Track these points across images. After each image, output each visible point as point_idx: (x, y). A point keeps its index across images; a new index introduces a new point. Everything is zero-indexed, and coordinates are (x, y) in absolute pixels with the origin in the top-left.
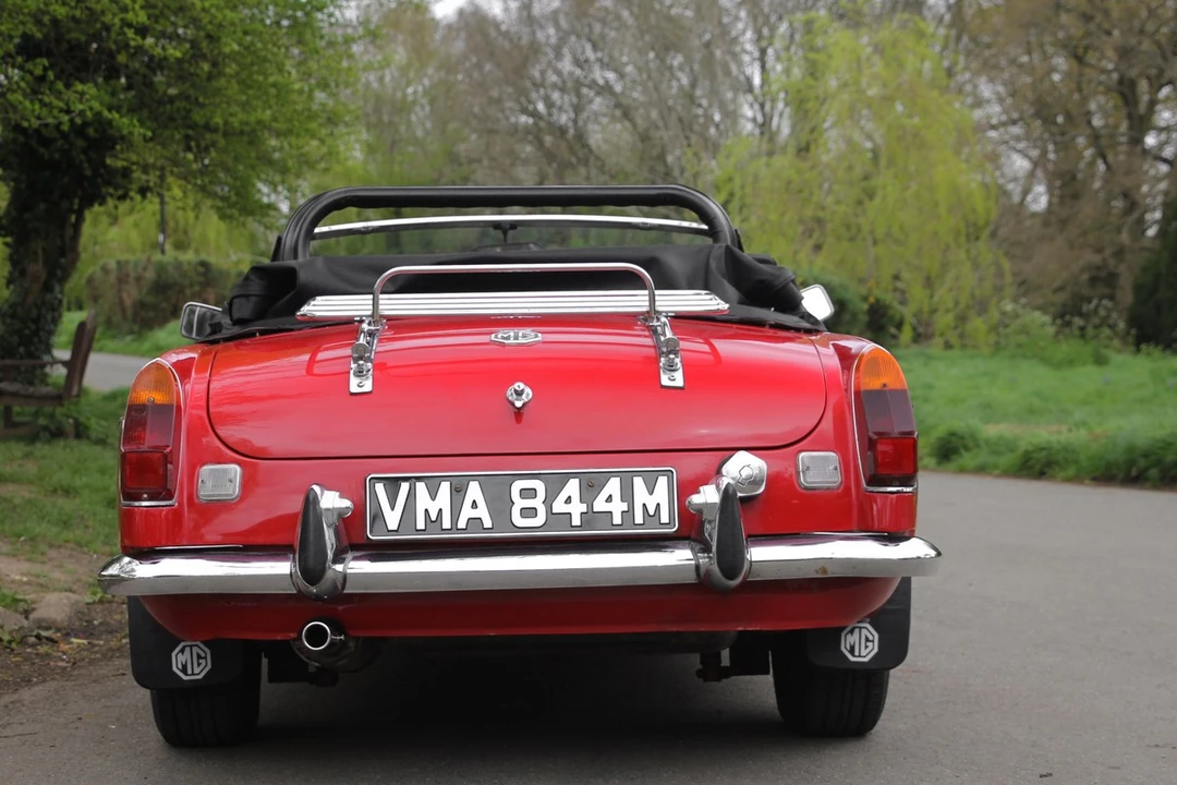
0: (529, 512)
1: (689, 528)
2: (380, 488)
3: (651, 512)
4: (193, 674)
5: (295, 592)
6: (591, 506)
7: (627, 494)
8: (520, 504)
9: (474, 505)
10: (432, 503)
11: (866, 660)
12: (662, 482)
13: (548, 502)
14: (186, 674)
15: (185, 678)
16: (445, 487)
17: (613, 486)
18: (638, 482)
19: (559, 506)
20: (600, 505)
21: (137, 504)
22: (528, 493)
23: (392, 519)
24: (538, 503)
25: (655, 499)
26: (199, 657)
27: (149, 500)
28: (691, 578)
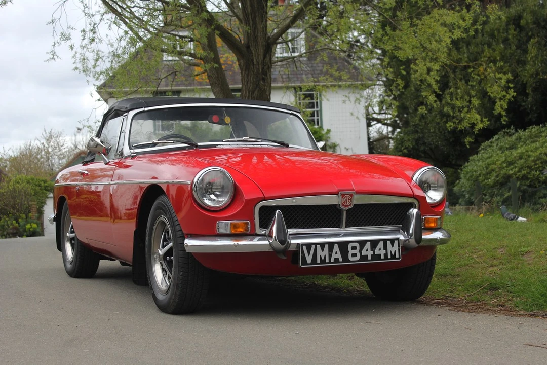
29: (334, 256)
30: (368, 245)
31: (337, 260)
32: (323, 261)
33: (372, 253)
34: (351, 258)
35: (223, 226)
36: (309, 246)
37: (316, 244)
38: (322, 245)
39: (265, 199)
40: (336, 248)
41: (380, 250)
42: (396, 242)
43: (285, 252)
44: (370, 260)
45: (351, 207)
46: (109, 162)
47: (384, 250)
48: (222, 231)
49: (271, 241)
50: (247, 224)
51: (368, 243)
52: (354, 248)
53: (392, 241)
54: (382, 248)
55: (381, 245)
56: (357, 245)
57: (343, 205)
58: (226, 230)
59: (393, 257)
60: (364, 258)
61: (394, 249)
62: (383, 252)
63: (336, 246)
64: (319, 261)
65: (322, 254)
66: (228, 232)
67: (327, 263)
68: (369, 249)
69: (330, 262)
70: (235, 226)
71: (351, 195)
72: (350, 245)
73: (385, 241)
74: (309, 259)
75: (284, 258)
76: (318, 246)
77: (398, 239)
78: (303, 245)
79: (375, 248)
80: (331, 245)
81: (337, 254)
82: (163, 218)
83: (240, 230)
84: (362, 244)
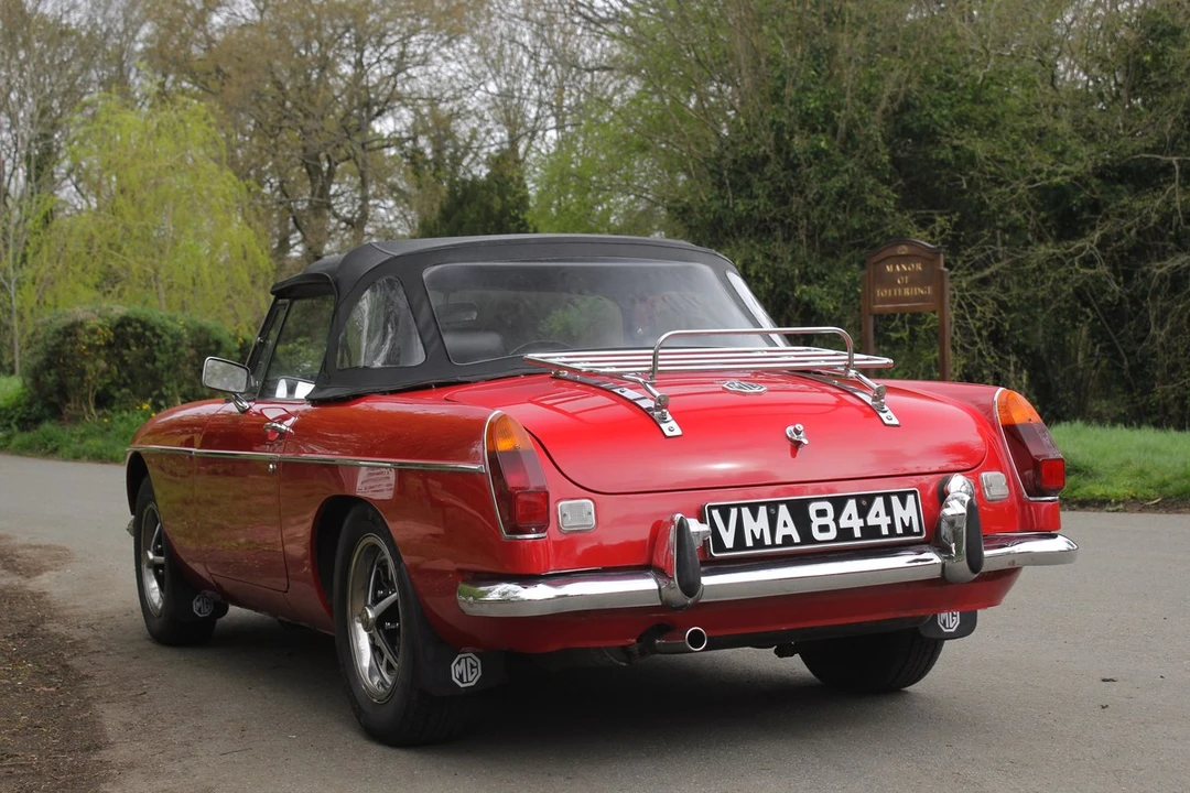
0: (824, 528)
1: (933, 534)
2: (715, 513)
3: (907, 525)
4: (468, 682)
5: (660, 604)
6: (865, 522)
7: (889, 511)
8: (816, 522)
9: (785, 525)
10: (756, 526)
11: (952, 630)
12: (911, 498)
13: (836, 519)
14: (463, 682)
15: (462, 685)
16: (763, 510)
17: (879, 504)
18: (895, 500)
19: (844, 523)
20: (872, 520)
21: (519, 537)
22: (822, 513)
23: (728, 539)
24: (829, 520)
25: (907, 513)
26: (472, 667)
27: (537, 532)
28: (937, 573)
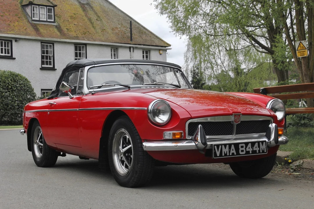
29: (232, 152)
30: (250, 145)
31: (233, 154)
32: (226, 155)
33: (252, 149)
34: (241, 153)
35: (168, 135)
36: (218, 146)
37: (222, 145)
38: (225, 145)
39: (191, 118)
40: (233, 147)
41: (256, 147)
42: (264, 143)
43: (204, 150)
44: (251, 154)
45: (239, 122)
46: (73, 97)
47: (258, 147)
48: (167, 137)
49: (197, 143)
50: (181, 133)
51: (249, 144)
52: (242, 147)
53: (262, 142)
54: (257, 147)
55: (257, 145)
56: (244, 145)
57: (235, 122)
58: (169, 136)
59: (263, 152)
60: (248, 152)
61: (263, 147)
62: (257, 149)
63: (233, 146)
64: (223, 155)
65: (225, 150)
66: (171, 138)
67: (228, 156)
68: (250, 147)
69: (229, 155)
70: (174, 134)
71: (239, 115)
72: (240, 145)
73: (259, 142)
74: (218, 154)
75: (203, 153)
76: (223, 146)
77: (265, 141)
78: (215, 145)
79: (254, 147)
80: (230, 145)
81: (233, 151)
82: (123, 130)
83: (178, 137)
84: (246, 144)
